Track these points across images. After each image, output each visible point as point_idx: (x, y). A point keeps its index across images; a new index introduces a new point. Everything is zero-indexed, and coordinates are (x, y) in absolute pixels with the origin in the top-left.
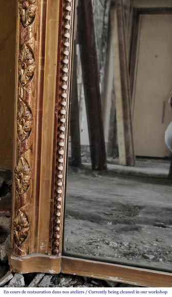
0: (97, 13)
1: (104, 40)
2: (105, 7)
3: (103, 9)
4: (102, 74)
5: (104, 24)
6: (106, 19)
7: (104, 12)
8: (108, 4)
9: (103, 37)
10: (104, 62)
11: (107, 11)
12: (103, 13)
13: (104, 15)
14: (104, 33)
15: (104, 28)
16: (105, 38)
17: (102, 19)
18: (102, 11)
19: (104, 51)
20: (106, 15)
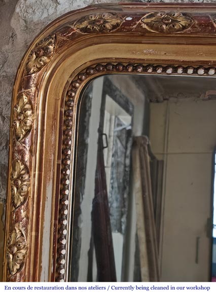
0: (117, 155)
1: (126, 183)
2: (126, 148)
3: (124, 150)
4: (124, 223)
5: (125, 166)
6: (128, 161)
7: (125, 153)
8: (129, 145)
9: (124, 181)
10: (126, 210)
11: (128, 152)
12: (123, 155)
13: (125, 157)
14: (125, 176)
15: (125, 171)
16: (127, 182)
17: (123, 161)
18: (122, 152)
19: (125, 196)
20: (128, 157)
